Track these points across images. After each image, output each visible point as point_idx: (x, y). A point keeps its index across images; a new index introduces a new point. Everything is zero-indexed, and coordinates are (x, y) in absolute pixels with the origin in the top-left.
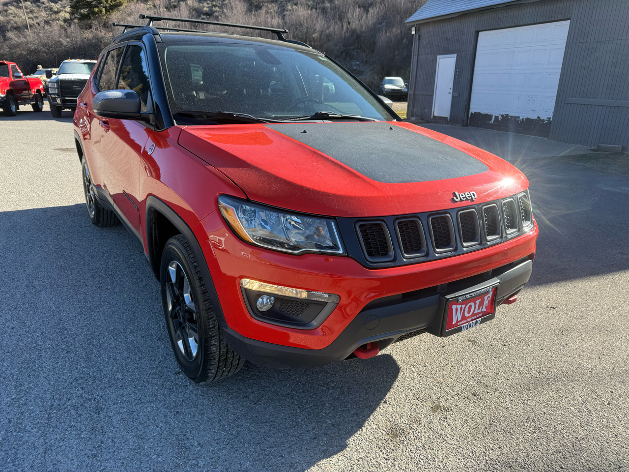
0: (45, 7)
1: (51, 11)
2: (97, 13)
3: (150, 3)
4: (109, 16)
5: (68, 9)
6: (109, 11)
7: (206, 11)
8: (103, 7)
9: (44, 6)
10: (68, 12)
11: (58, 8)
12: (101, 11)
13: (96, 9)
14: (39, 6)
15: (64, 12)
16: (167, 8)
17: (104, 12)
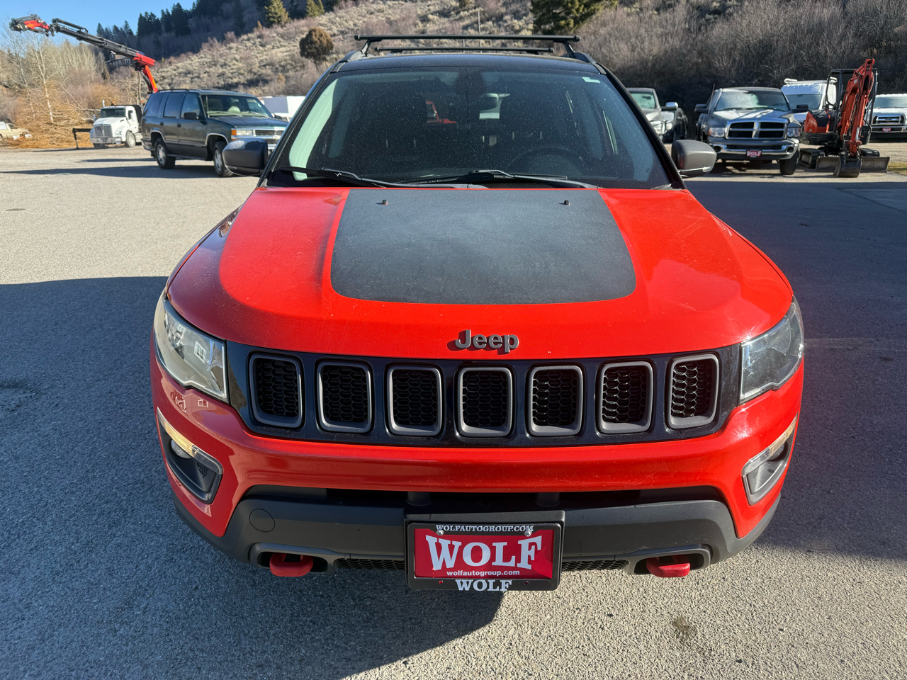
0: (506, 26)
1: (512, 30)
2: (563, 27)
3: (637, 5)
4: (578, 30)
5: (531, 26)
6: (578, 23)
7: (715, 7)
8: (572, 18)
9: (506, 24)
10: (530, 30)
11: (520, 26)
12: (568, 24)
13: (563, 22)
14: (499, 26)
15: (526, 30)
16: (658, 10)
17: (572, 25)
